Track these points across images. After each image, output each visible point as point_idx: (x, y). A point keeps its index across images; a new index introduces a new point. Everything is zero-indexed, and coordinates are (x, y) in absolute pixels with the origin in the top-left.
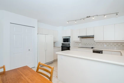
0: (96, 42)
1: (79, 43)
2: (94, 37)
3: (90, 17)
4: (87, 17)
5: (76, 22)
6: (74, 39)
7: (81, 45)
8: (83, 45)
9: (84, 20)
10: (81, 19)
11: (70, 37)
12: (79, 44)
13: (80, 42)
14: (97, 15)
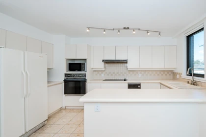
0: (129, 70)
1: (100, 73)
2: (127, 63)
3: (128, 28)
4: (124, 28)
5: (104, 33)
6: (93, 64)
7: (104, 75)
8: (108, 75)
9: (119, 31)
10: (114, 30)
11: (86, 60)
12: (100, 75)
13: (104, 70)
14: (139, 29)
